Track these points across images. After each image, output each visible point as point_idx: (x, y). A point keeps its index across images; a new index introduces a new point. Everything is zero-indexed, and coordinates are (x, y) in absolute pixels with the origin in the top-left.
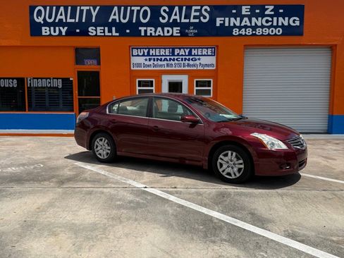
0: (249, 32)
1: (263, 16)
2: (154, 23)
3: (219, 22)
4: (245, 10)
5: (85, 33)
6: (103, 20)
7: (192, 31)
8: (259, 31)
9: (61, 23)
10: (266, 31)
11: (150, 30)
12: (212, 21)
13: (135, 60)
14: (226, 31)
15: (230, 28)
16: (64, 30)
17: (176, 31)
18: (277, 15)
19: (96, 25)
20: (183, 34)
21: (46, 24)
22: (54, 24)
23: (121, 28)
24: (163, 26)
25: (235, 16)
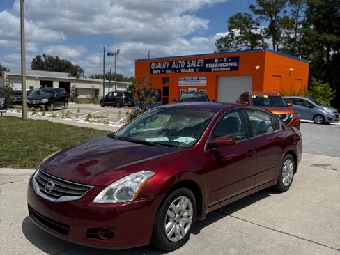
0: (218, 69)
1: (223, 62)
2: (186, 67)
3: (207, 65)
4: (216, 60)
5: (165, 72)
6: (170, 68)
7: (197, 70)
8: (221, 69)
9: (159, 69)
10: (224, 69)
11: (184, 70)
12: (205, 65)
13: (180, 82)
14: (209, 69)
15: (211, 68)
16: (159, 71)
17: (192, 70)
18: (228, 62)
19: (168, 69)
20: (195, 71)
21: (155, 69)
22: (156, 69)
23: (175, 69)
24: (188, 68)
25: (212, 63)
